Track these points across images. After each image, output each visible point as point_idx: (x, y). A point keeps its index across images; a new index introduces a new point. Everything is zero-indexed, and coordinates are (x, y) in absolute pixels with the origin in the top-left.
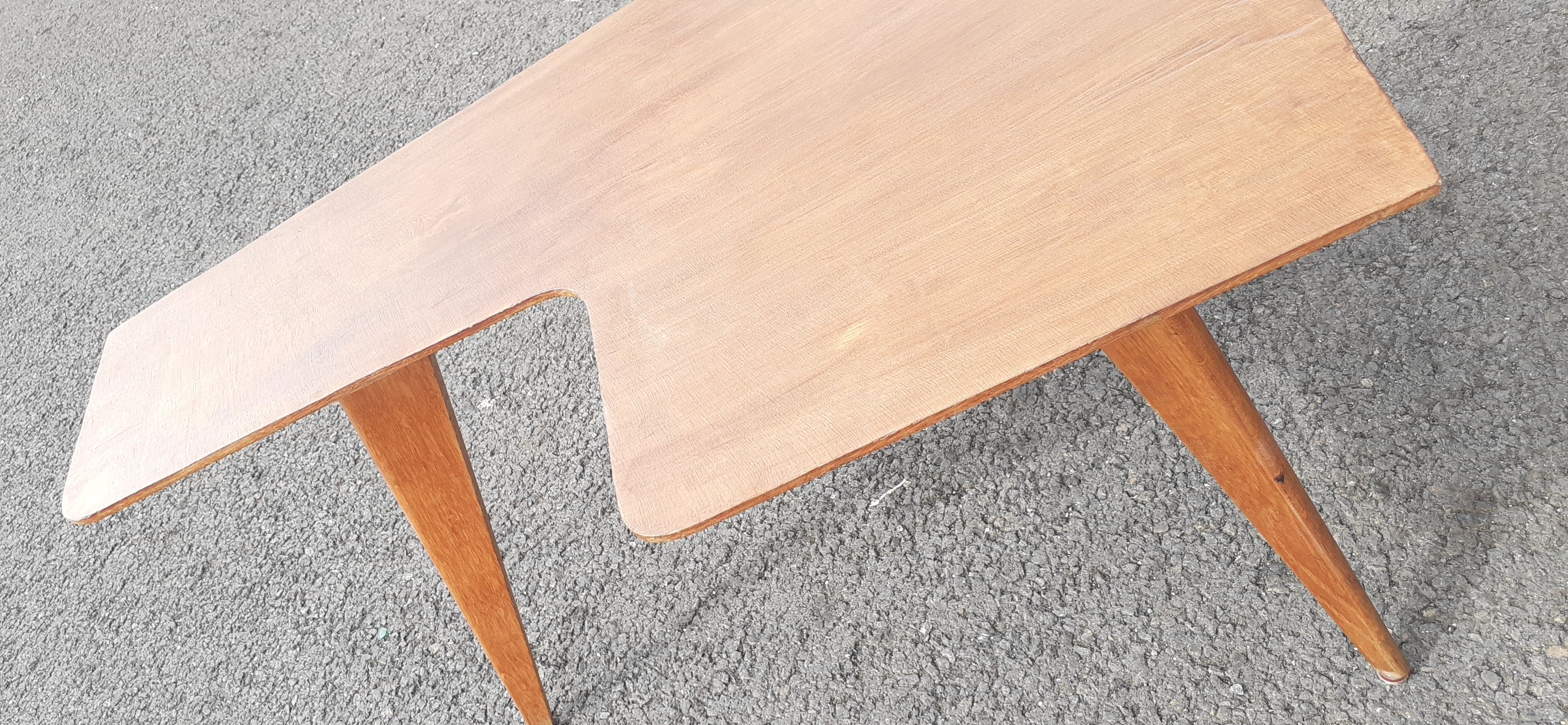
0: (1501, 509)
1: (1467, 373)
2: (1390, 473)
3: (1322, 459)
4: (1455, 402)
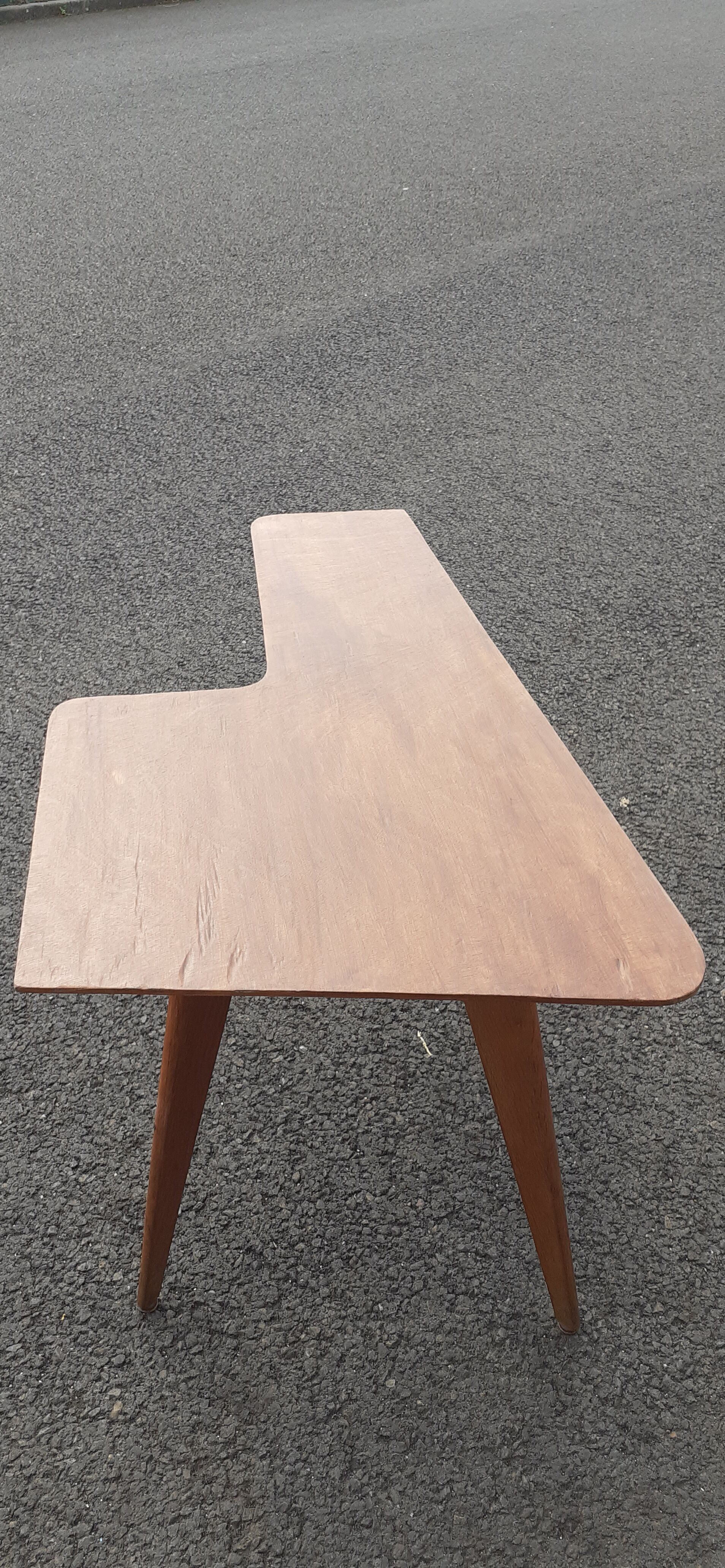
0: (236, 1424)
1: (368, 1458)
2: (299, 1365)
3: (333, 1326)
4: (344, 1436)
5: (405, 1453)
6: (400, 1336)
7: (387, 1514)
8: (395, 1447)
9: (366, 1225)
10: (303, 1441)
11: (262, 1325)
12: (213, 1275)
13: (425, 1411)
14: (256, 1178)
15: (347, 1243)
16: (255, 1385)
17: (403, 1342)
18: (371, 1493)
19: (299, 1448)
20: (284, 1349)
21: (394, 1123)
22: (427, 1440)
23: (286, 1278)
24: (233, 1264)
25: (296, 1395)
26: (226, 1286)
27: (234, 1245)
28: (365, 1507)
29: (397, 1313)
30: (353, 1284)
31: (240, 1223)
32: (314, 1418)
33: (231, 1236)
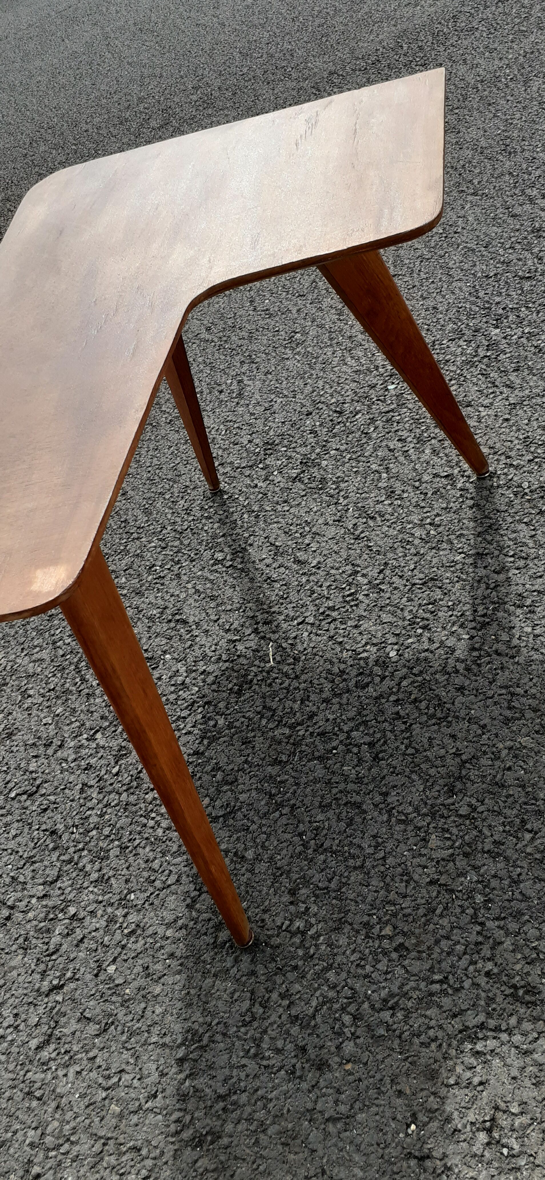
1: (65, 1035)
2: (47, 940)
3: (88, 909)
4: (55, 1011)
5: (97, 1036)
6: (138, 926)
7: (58, 1090)
8: (92, 1029)
9: (153, 818)
10: (21, 1009)
11: (34, 901)
12: (17, 852)
13: (129, 1000)
14: (86, 769)
15: (130, 834)
16: (7, 953)
17: (139, 932)
18: (54, 1068)
19: (16, 1015)
20: (42, 924)
21: (215, 726)
22: (119, 1028)
23: (70, 861)
24: (36, 844)
25: (33, 967)
26: (22, 863)
27: (44, 827)
28: (43, 1080)
29: (144, 904)
30: (119, 872)
31: (56, 808)
32: (38, 990)
33: (44, 819)
